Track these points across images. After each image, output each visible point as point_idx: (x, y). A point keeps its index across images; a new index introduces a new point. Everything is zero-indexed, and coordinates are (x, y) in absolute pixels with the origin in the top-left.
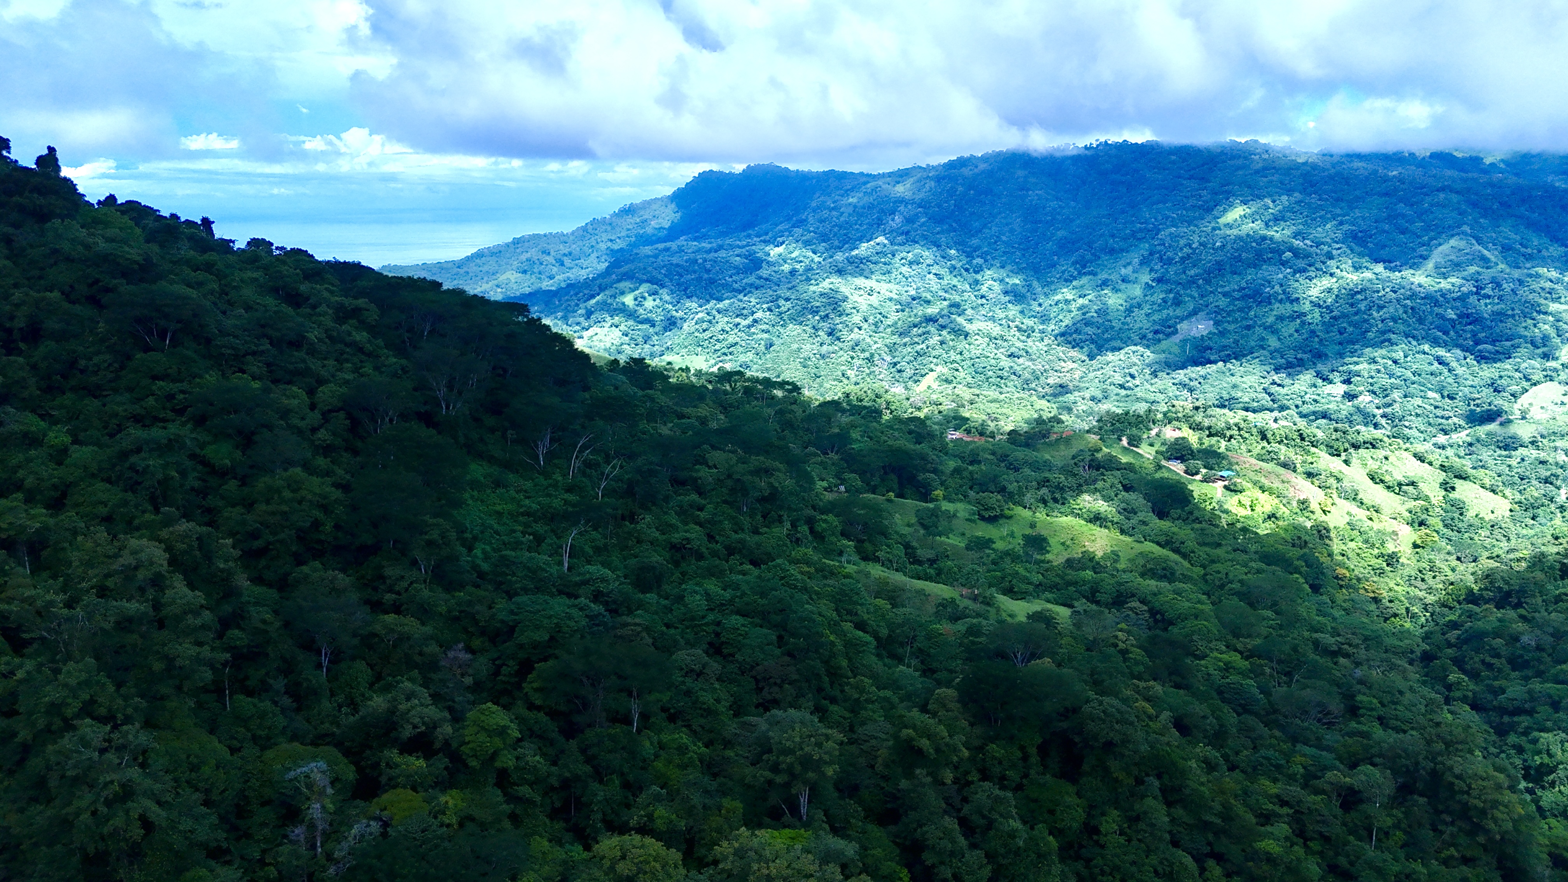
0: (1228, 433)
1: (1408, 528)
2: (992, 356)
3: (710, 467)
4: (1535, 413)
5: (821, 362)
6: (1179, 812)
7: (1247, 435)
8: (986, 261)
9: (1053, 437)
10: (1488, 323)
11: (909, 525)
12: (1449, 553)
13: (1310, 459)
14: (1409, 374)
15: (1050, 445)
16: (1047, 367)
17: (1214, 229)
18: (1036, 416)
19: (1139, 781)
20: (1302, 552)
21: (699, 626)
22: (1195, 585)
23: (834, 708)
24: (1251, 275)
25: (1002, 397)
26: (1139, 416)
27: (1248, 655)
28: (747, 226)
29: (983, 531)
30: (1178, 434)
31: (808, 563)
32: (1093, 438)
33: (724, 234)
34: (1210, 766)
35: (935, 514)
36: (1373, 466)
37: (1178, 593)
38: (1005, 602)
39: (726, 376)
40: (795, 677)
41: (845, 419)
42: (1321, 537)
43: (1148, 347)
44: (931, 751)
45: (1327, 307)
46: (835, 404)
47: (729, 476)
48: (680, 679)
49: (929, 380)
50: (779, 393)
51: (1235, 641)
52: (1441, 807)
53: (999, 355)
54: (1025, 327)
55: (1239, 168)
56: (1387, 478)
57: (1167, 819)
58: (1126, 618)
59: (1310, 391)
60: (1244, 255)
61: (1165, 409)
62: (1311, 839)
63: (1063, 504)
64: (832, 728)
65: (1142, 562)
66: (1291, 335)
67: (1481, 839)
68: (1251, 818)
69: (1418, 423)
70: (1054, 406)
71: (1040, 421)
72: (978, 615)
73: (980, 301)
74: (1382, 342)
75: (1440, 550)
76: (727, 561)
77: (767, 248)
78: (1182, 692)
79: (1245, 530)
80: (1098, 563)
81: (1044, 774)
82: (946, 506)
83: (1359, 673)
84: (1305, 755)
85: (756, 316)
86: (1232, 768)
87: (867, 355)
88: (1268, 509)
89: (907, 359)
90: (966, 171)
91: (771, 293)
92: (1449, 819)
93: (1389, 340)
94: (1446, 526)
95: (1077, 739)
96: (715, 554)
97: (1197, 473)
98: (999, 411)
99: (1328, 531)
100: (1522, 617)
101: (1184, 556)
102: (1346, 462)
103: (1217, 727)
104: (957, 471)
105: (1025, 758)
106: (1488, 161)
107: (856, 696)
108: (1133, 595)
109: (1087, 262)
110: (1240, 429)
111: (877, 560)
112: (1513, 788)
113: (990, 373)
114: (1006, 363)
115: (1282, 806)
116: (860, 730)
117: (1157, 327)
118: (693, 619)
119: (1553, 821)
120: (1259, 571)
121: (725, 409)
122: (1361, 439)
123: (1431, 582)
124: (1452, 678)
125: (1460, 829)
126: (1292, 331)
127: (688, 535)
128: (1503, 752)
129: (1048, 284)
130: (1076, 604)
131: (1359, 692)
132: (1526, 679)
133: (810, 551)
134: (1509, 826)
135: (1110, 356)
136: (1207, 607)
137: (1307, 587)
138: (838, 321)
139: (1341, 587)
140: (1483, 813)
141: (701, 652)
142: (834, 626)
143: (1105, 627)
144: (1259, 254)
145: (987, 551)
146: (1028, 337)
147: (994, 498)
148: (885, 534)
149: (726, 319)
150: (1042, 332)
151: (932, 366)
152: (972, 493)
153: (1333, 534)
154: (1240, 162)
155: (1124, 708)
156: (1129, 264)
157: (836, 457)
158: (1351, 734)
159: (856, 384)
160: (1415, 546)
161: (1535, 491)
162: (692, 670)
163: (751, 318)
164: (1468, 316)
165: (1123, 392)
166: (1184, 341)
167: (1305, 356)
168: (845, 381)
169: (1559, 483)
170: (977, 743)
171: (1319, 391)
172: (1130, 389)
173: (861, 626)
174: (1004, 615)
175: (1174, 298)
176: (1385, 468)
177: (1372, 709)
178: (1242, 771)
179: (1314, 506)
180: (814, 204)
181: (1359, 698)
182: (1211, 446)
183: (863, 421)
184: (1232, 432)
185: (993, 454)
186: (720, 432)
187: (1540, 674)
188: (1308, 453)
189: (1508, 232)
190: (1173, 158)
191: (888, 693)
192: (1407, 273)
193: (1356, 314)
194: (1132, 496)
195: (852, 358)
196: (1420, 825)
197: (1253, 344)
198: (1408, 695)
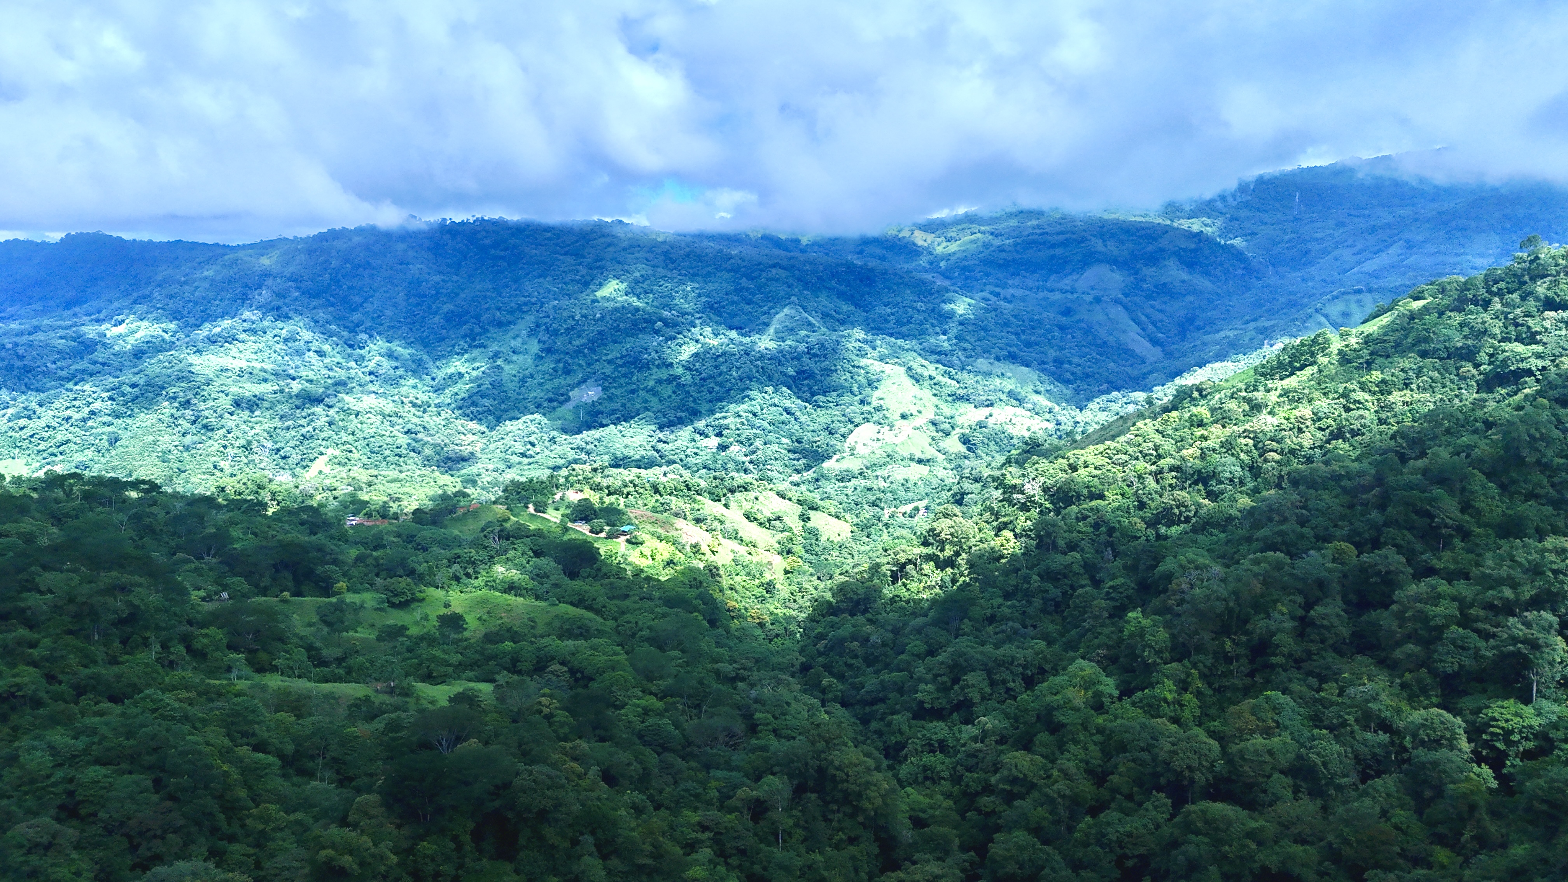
0: (625, 491)
1: (780, 557)
2: (388, 434)
3: (42, 593)
4: (860, 450)
5: (185, 454)
6: (614, 862)
7: (641, 490)
8: (371, 336)
9: (460, 512)
10: (819, 377)
11: (310, 625)
12: (811, 575)
13: (696, 506)
14: (765, 424)
15: (458, 519)
16: (447, 441)
17: (593, 301)
18: (440, 492)
19: (575, 842)
20: (698, 591)
21: (43, 788)
22: (609, 638)
23: (235, 847)
24: (629, 344)
25: (402, 476)
26: (542, 483)
27: (662, 696)
28: (68, 305)
29: (396, 618)
30: (580, 496)
31: (187, 688)
32: (501, 509)
33: (44, 312)
34: (638, 810)
35: (339, 608)
36: (747, 506)
37: (594, 648)
38: (425, 690)
39: (54, 481)
40: (181, 822)
41: (222, 517)
42: (713, 576)
43: (544, 415)
44: (355, 867)
45: (697, 370)
46: (208, 501)
47: (71, 600)
48: (22, 859)
49: (320, 464)
50: (134, 494)
51: (650, 685)
52: (828, 798)
53: (395, 433)
54: (419, 402)
55: (609, 245)
56: (759, 516)
57: (604, 873)
58: (549, 683)
59: (690, 445)
60: (622, 325)
61: (567, 473)
62: (730, 857)
63: (477, 578)
64: (232, 871)
65: (557, 624)
66: (670, 397)
67: (860, 819)
68: (678, 851)
69: (778, 466)
70: (458, 480)
71: (444, 497)
72: (397, 708)
73: (368, 378)
74: (743, 398)
75: (804, 573)
76: (77, 703)
77: (103, 327)
78: (607, 744)
79: (648, 579)
80: (516, 632)
81: (480, 860)
82: (350, 598)
83: (754, 693)
84: (718, 779)
85: (92, 407)
86: (657, 808)
87: (242, 442)
88: (666, 557)
89: (292, 443)
90: (339, 244)
91: (111, 379)
92: (835, 808)
93: (748, 396)
94: (807, 551)
95: (510, 815)
96: (57, 697)
97: (601, 531)
98: (401, 490)
99: (717, 569)
100: (869, 620)
101: (597, 612)
102: (726, 506)
103: (641, 771)
104: (359, 559)
105: (459, 847)
106: (804, 241)
107: (261, 827)
108: (553, 658)
109: (477, 335)
110: (635, 486)
111: (274, 669)
112: (878, 769)
113: (387, 453)
114: (403, 440)
115: (703, 832)
116: (267, 864)
117: (551, 395)
118: (33, 781)
119: (909, 789)
120: (664, 616)
121: (59, 520)
122: (735, 484)
123: (800, 601)
124: (825, 682)
125: (845, 814)
126: (670, 393)
127: (18, 680)
128: (868, 738)
129: (439, 358)
130: (497, 677)
131: (756, 710)
132: (877, 672)
133: (189, 674)
134: (879, 802)
135: (509, 426)
136: (622, 657)
137: (705, 622)
138: (203, 407)
139: (733, 618)
140: (859, 795)
141: (47, 820)
142: (226, 754)
143: (528, 696)
144: (635, 324)
145: (400, 639)
146: (424, 412)
147: (404, 583)
148: (281, 640)
149: (51, 413)
150: (438, 406)
151: (322, 449)
152: (379, 581)
153: (721, 572)
154: (609, 240)
155: (554, 773)
156: (517, 336)
157: (214, 560)
158: (754, 750)
159: (233, 475)
160: (787, 572)
161: (868, 512)
162: (37, 845)
163: (86, 410)
164: (804, 372)
165: (526, 461)
166: (577, 407)
167: (683, 414)
168: (218, 474)
169: (882, 505)
170: (405, 845)
171: (698, 444)
172: (531, 457)
173: (260, 747)
174: (424, 702)
175: (565, 367)
176: (756, 507)
177: (768, 724)
178: (667, 808)
179: (704, 548)
180: (159, 277)
181: (758, 715)
182: (612, 504)
183: (244, 517)
184: (628, 489)
185: (399, 535)
186: (55, 549)
187: (887, 666)
188: (695, 501)
189: (825, 301)
190: (549, 234)
191: (299, 815)
192: (755, 337)
193: (720, 374)
194: (543, 561)
195: (225, 447)
196: (814, 818)
197: (638, 406)
198: (794, 705)
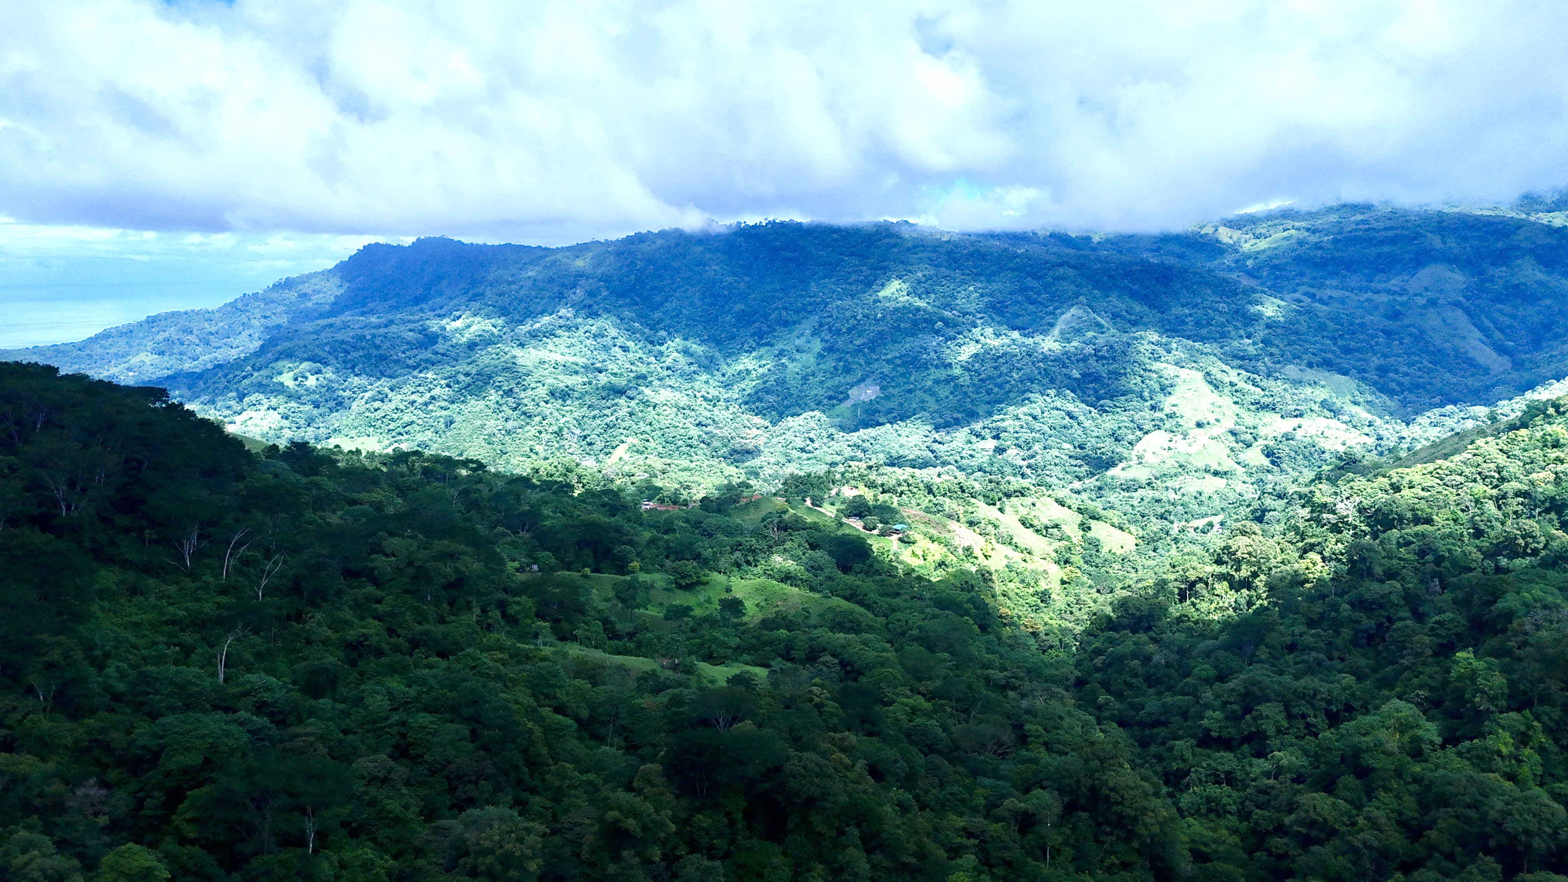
0: (899, 490)
1: (1056, 567)
2: (681, 425)
3: (387, 555)
4: (1149, 458)
5: (507, 438)
6: (878, 857)
7: (915, 490)
8: (669, 333)
9: (743, 502)
10: (1106, 381)
11: (607, 600)
12: (1090, 587)
13: (970, 509)
14: (1046, 428)
15: (741, 509)
16: (734, 434)
17: (875, 302)
18: (726, 482)
19: (841, 832)
20: (969, 596)
21: (382, 728)
22: (879, 634)
23: (536, 799)
24: (908, 344)
25: (693, 465)
26: (819, 477)
27: (930, 697)
28: (417, 301)
29: (682, 599)
30: (855, 493)
31: (501, 649)
32: (780, 501)
33: (395, 308)
34: (904, 808)
35: (632, 586)
36: (1023, 512)
37: (865, 643)
38: (706, 669)
39: (401, 457)
40: (493, 771)
41: (535, 496)
42: (985, 580)
43: (824, 412)
44: (638, 830)
45: (976, 371)
46: (524, 481)
47: (410, 563)
48: (362, 789)
49: (621, 451)
50: (464, 472)
51: (918, 684)
52: (1101, 819)
53: (688, 425)
54: (710, 396)
55: (894, 246)
56: (1035, 522)
57: (868, 866)
58: (820, 674)
59: (967, 447)
60: (902, 325)
61: (843, 470)
62: (995, 866)
63: (756, 566)
64: (533, 820)
65: (830, 616)
66: (947, 397)
67: (1135, 844)
68: (942, 854)
69: (1057, 471)
70: (742, 471)
71: (729, 487)
72: (680, 685)
73: (666, 373)
74: (1023, 401)
75: (1083, 584)
76: (411, 655)
77: (444, 322)
78: (875, 739)
79: (919, 578)
80: (791, 621)
81: (750, 838)
82: (643, 577)
83: (1025, 703)
84: (985, 787)
85: (433, 393)
86: (923, 807)
87: (555, 428)
88: (938, 558)
89: (597, 431)
90: (645, 247)
91: (449, 368)
92: (1108, 829)
93: (1028, 399)
94: (1086, 562)
95: (780, 798)
96: (396, 649)
97: (874, 528)
98: (691, 479)
99: (990, 574)
100: (1152, 639)
101: (868, 607)
102: (1001, 510)
103: (907, 770)
104: (652, 541)
105: (732, 824)
106: (1096, 239)
107: (557, 783)
108: (825, 650)
109: (765, 333)
110: (909, 485)
111: (574, 638)
112: (1156, 794)
113: (680, 443)
114: (695, 432)
115: (968, 838)
116: (563, 819)
117: (830, 393)
118: (374, 722)
119: (1190, 820)
120: (934, 617)
121: (403, 492)
122: (1011, 488)
123: (1077, 613)
124: (1101, 699)
125: (1118, 837)
126: (947, 393)
127: (364, 631)
128: (1147, 762)
129: (729, 355)
130: (773, 663)
131: (1027, 721)
132: (1160, 694)
133: (503, 636)
134: (1157, 829)
135: (790, 421)
136: (891, 655)
137: (976, 627)
138: (522, 396)
139: (1005, 625)
140: (1135, 819)
141: (385, 757)
142: (531, 712)
143: (800, 683)
144: (915, 323)
145: (686, 619)
146: (715, 405)
147: (691, 565)
148: (582, 612)
149: (400, 397)
150: (727, 401)
151: (623, 438)
152: (668, 563)
153: (994, 577)
154: (892, 241)
155: (823, 761)
156: (802, 335)
157: (527, 535)
158: (1023, 762)
159: (546, 459)
160: (1063, 582)
161: (1155, 525)
162: (375, 778)
163: (428, 395)
164: (1090, 375)
165: (805, 456)
166: (855, 406)
167: (960, 415)
168: (534, 456)
169: (1172, 518)
170: (683, 815)
171: (974, 447)
172: (810, 452)
173: (560, 709)
174: (705, 681)
175: (844, 366)
176: (1033, 513)
177: (1039, 737)
178: (932, 810)
179: (977, 552)
180: (491, 277)
181: (1028, 727)
182: (885, 502)
183: (553, 497)
184: (902, 488)
185: (687, 521)
186: (397, 517)
187: (1170, 688)
188: (968, 503)
189: (1116, 302)
190: (835, 236)
191: (591, 776)
192: (1038, 338)
193: (1000, 376)
194: (818, 554)
195: (540, 432)
196: (1085, 838)
197: (915, 406)
198: (1067, 720)
